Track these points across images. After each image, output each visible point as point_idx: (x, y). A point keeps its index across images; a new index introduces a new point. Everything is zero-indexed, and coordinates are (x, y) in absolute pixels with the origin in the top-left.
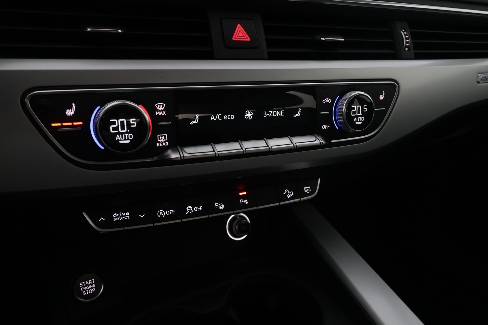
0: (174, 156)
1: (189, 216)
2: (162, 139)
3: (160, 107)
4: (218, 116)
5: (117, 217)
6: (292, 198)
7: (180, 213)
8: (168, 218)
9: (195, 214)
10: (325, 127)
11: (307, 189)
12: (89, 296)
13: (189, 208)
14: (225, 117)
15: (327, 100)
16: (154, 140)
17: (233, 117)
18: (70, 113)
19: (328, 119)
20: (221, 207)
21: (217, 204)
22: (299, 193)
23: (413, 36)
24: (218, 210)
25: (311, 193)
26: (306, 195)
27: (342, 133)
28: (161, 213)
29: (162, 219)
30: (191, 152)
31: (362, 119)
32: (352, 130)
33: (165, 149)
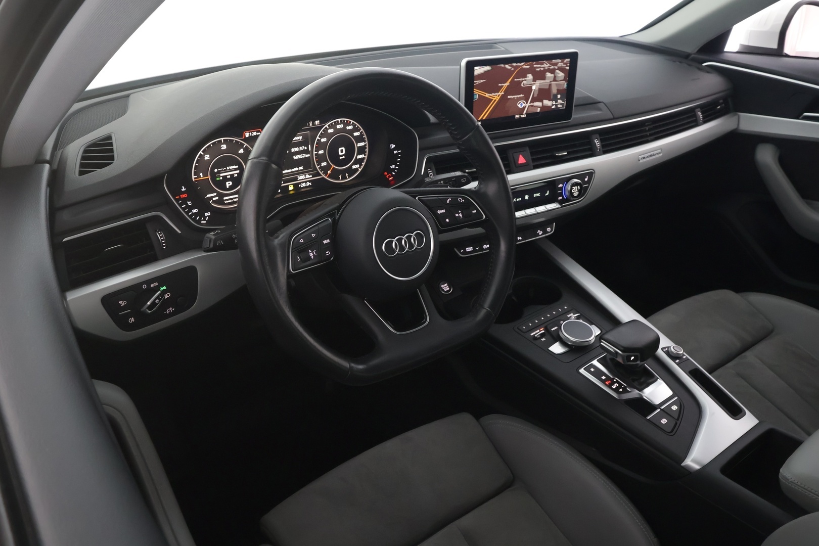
5: (468, 249)
6: (542, 235)
10: (560, 198)
11: (549, 229)
12: (447, 291)
14: (518, 200)
15: (561, 185)
17: (520, 199)
19: (561, 195)
22: (545, 232)
23: (602, 141)
25: (551, 232)
26: (548, 232)
27: (567, 200)
28: (485, 247)
29: (486, 249)
31: (578, 193)
32: (572, 199)
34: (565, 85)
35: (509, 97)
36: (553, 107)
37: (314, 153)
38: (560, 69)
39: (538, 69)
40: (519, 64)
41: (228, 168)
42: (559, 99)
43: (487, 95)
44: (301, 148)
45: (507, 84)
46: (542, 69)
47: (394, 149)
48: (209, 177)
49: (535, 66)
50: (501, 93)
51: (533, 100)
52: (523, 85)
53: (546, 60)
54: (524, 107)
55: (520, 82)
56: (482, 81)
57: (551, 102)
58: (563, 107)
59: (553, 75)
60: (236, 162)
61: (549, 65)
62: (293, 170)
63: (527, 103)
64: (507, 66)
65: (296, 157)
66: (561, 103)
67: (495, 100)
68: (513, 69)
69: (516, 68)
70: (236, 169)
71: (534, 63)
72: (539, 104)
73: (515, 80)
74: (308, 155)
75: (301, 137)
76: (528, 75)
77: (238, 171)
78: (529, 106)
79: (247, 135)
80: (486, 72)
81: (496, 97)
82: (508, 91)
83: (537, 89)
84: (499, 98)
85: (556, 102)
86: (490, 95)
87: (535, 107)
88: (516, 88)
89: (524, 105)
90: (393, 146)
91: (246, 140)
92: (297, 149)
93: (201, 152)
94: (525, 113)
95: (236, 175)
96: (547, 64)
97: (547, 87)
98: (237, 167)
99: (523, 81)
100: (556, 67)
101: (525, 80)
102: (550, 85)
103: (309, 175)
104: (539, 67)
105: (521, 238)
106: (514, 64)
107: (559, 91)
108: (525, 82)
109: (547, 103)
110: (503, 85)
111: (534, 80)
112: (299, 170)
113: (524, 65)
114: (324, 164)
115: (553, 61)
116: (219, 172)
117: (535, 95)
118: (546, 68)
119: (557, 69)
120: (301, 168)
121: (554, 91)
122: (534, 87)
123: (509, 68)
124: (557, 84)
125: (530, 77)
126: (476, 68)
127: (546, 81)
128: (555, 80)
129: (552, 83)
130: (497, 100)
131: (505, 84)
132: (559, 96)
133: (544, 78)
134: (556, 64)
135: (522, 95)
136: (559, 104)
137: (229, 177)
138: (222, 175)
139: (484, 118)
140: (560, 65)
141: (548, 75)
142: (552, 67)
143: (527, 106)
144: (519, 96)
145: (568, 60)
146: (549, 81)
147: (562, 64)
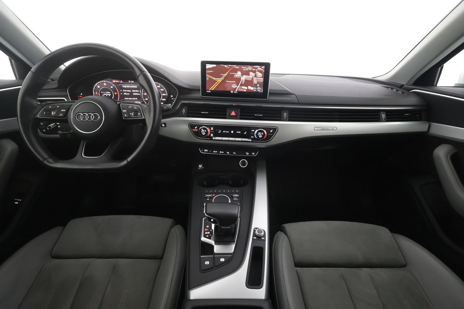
0: (214, 138)
1: (220, 153)
2: (212, 135)
3: (212, 128)
4: (225, 131)
5: (205, 150)
6: (248, 155)
7: (218, 152)
8: (215, 153)
9: (222, 153)
10: (252, 137)
11: (253, 154)
12: (200, 168)
13: (221, 152)
14: (227, 132)
15: (253, 130)
16: (210, 135)
17: (228, 132)
18: (196, 128)
20: (228, 153)
21: (227, 152)
22: (250, 154)
23: (289, 114)
24: (227, 154)
25: (254, 155)
28: (214, 152)
29: (214, 153)
30: (217, 138)
33: (212, 137)
34: (262, 80)
35: (227, 81)
36: (254, 90)
37: (142, 94)
38: (258, 71)
39: (245, 70)
40: (232, 66)
41: (106, 92)
42: (258, 87)
43: (214, 79)
44: (137, 91)
45: (226, 74)
46: (247, 70)
47: (172, 98)
48: (99, 94)
49: (242, 68)
50: (222, 79)
51: (242, 85)
52: (235, 76)
53: (250, 65)
54: (236, 88)
55: (233, 75)
56: (211, 71)
57: (253, 88)
58: (261, 91)
59: (254, 74)
60: (110, 91)
61: (251, 68)
62: (133, 99)
63: (238, 86)
64: (225, 66)
65: (134, 94)
66: (260, 89)
67: (219, 82)
68: (229, 68)
69: (231, 67)
70: (109, 94)
71: (242, 66)
72: (246, 88)
73: (230, 73)
74: (140, 94)
75: (137, 87)
76: (238, 72)
77: (110, 94)
78: (239, 88)
79: (114, 81)
80: (213, 67)
81: (219, 80)
82: (226, 78)
83: (244, 80)
84: (221, 81)
85: (257, 88)
86: (216, 79)
87: (243, 89)
88: (230, 77)
89: (235, 87)
90: (172, 96)
91: (113, 83)
92: (135, 91)
93: (96, 84)
94: (236, 90)
95: (109, 96)
96: (250, 68)
97: (251, 80)
98: (110, 93)
99: (235, 74)
100: (257, 70)
101: (237, 74)
102: (252, 79)
103: (140, 102)
104: (245, 68)
105: (235, 153)
106: (230, 65)
107: (258, 83)
108: (236, 75)
109: (250, 88)
110: (223, 75)
111: (242, 75)
112: (135, 99)
113: (235, 66)
114: (146, 99)
115: (254, 66)
116: (103, 93)
117: (243, 83)
118: (250, 70)
119: (257, 71)
120: (137, 99)
121: (255, 82)
122: (242, 79)
123: (227, 67)
124: (257, 79)
125: (239, 73)
126: (207, 65)
127: (250, 76)
128: (256, 76)
129: (254, 78)
130: (220, 82)
131: (224, 75)
132: (258, 85)
133: (249, 75)
134: (257, 68)
135: (234, 82)
136: (258, 89)
137: (107, 96)
138: (104, 94)
139: (212, 90)
140: (259, 69)
141: (251, 73)
142: (254, 70)
143: (238, 88)
144: (233, 82)
145: (264, 67)
146: (252, 77)
147: (261, 68)
